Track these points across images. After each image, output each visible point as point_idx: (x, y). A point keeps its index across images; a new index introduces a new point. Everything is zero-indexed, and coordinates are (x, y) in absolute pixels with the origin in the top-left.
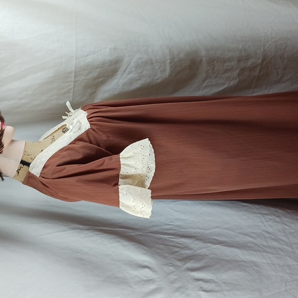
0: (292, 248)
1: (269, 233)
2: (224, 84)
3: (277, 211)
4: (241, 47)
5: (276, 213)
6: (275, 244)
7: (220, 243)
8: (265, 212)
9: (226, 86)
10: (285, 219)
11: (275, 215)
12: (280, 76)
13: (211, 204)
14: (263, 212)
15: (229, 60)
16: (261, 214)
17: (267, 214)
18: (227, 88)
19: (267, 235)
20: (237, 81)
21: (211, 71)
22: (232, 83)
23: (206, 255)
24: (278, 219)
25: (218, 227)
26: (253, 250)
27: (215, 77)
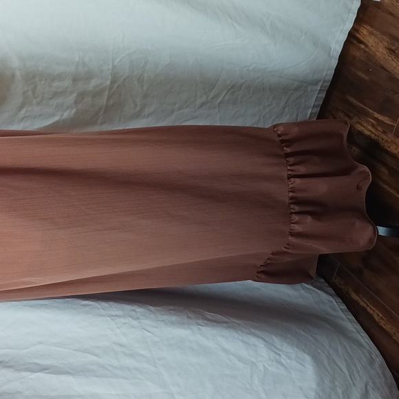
0: (156, 367)
1: (121, 345)
2: (53, 115)
3: (134, 311)
4: (77, 59)
5: (133, 313)
6: (129, 362)
7: (44, 369)
8: (117, 313)
9: (56, 119)
10: (146, 322)
11: (131, 317)
12: (138, 108)
13: (31, 306)
14: (113, 313)
15: (60, 77)
16: (111, 316)
17: (120, 316)
18: (57, 122)
19: (119, 349)
20: (74, 111)
21: (30, 93)
22: (66, 115)
23: (19, 392)
24: (135, 323)
25: (40, 343)
26: (96, 376)
27: (38, 104)
